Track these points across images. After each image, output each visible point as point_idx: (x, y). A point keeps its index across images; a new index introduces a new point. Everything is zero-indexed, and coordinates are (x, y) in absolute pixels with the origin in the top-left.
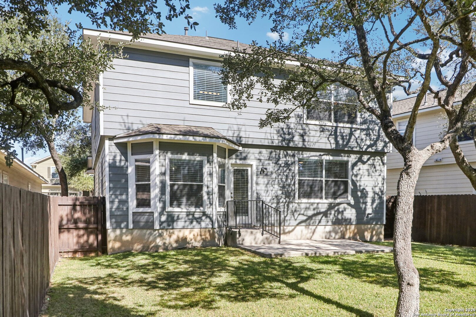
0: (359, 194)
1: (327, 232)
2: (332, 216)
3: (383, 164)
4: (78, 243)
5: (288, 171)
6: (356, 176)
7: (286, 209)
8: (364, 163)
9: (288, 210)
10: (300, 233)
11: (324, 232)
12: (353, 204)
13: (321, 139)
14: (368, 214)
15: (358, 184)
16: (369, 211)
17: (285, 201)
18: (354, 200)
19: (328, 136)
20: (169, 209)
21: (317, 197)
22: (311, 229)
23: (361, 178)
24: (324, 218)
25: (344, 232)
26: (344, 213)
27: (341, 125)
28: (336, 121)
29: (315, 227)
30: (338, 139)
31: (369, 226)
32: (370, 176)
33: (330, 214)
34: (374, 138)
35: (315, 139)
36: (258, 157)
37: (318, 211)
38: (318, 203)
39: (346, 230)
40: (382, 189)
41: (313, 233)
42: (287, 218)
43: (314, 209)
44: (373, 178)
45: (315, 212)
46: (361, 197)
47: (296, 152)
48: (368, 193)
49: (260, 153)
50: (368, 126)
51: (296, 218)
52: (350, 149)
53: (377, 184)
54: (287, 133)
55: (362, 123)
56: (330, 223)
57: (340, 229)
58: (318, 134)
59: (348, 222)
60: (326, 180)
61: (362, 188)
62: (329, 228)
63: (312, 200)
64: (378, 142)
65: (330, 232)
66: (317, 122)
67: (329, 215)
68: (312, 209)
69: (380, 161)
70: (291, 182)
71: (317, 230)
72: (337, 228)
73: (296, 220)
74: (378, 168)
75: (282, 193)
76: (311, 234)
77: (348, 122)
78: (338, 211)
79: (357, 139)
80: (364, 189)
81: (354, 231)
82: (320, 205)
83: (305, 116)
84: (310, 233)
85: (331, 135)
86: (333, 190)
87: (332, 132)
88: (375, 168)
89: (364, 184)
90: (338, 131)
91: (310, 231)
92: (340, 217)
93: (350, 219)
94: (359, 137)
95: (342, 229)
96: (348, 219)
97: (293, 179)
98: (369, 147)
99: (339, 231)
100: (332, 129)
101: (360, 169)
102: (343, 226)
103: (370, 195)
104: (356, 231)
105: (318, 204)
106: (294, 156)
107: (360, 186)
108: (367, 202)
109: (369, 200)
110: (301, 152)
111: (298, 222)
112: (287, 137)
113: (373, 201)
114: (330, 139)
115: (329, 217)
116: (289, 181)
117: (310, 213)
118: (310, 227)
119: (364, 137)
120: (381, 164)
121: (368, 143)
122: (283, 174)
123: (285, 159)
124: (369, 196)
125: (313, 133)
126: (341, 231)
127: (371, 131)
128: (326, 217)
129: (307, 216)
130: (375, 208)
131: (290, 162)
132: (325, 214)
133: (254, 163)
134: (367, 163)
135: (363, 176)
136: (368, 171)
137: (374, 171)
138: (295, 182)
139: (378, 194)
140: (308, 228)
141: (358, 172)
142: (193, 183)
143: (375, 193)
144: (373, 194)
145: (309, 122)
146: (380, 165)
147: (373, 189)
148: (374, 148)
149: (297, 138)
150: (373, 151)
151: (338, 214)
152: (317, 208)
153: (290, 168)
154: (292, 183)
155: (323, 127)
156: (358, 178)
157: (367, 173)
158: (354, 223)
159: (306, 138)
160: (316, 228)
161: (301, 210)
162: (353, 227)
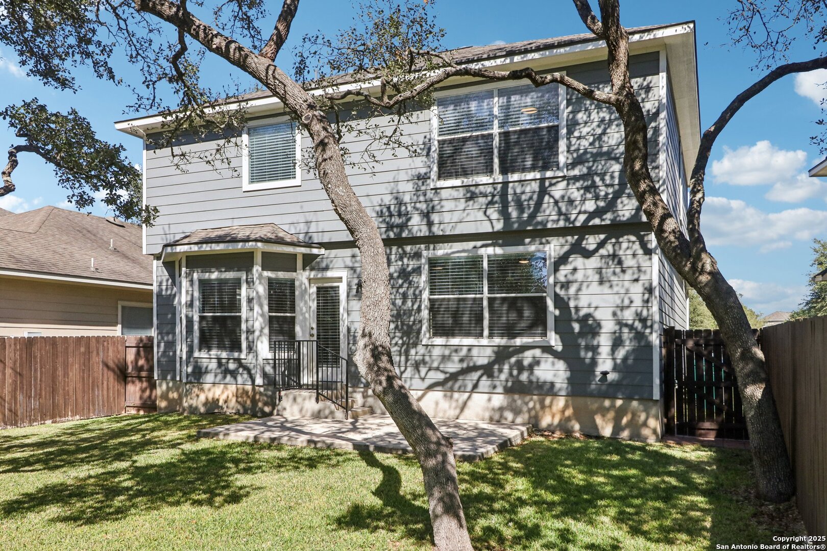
0: (576, 327)
1: (493, 409)
2: (503, 377)
3: (648, 252)
4: (141, 398)
5: (406, 285)
6: (566, 285)
7: (403, 358)
8: (587, 254)
9: (407, 360)
10: (433, 406)
11: (487, 408)
12: (559, 348)
13: (468, 214)
14: (605, 374)
15: (572, 304)
16: (605, 364)
17: (400, 342)
18: (562, 341)
19: (484, 207)
20: (196, 354)
21: (468, 334)
22: (457, 401)
23: (579, 289)
24: (484, 378)
25: (537, 413)
26: (536, 368)
27: (515, 177)
28: (504, 171)
29: (467, 395)
30: (510, 209)
31: (607, 403)
32: (607, 284)
33: (501, 371)
34: (607, 194)
35: (456, 217)
36: (350, 265)
37: (471, 364)
38: (470, 348)
39: (543, 407)
40: (645, 313)
41: (462, 409)
42: (404, 376)
43: (461, 361)
44: (616, 289)
45: (465, 365)
46: (581, 334)
47: (423, 246)
48: (603, 323)
49: (353, 256)
50: (589, 168)
51: (423, 374)
52: (539, 227)
53: (626, 302)
54: (396, 214)
55: (573, 165)
56: (500, 389)
57: (527, 404)
58: (462, 204)
59: (547, 389)
60: (489, 298)
61: (582, 313)
62: (499, 400)
63: (455, 341)
64: (619, 201)
65: (501, 409)
66: (457, 182)
67: (496, 374)
68: (456, 359)
69: (637, 246)
70: (413, 305)
71: (470, 403)
72: (519, 402)
73: (423, 379)
74: (629, 262)
75: (396, 327)
76: (458, 411)
77: (533, 168)
78: (520, 366)
79: (556, 202)
80: (588, 316)
81: (563, 412)
82: (475, 352)
83: (434, 175)
84: (455, 408)
85: (491, 203)
86: (504, 319)
87: (493, 196)
88: (620, 262)
89: (589, 305)
90: (510, 191)
91: (454, 404)
92: (524, 377)
93: (552, 384)
94: (563, 197)
95: (531, 405)
96: (545, 382)
97: (416, 298)
98: (592, 215)
99: (525, 409)
100: (495, 189)
101: (575, 270)
102: (535, 397)
103: (608, 326)
104: (569, 412)
105: (469, 350)
106: (418, 255)
107: (577, 309)
108: (598, 346)
109: (604, 342)
110: (432, 246)
111: (428, 382)
112: (396, 220)
113: (617, 343)
114: (489, 212)
115: (498, 377)
116: (409, 303)
117: (453, 367)
118: (456, 395)
119: (576, 195)
120: (640, 252)
121: (590, 206)
122: (397, 292)
123: (400, 263)
124: (603, 330)
125: (448, 205)
126: (529, 410)
127: (597, 179)
128: (490, 375)
129: (446, 373)
130: (625, 359)
131: (410, 268)
132: (488, 370)
133: (344, 274)
134: (597, 254)
135: (585, 284)
136: (600, 273)
137: (618, 270)
138: (420, 307)
139: (631, 327)
140: (451, 397)
141: (570, 278)
142: (226, 314)
143: (621, 324)
144: (617, 328)
145: (442, 183)
146: (634, 255)
147: (614, 314)
148: (609, 216)
149: (416, 220)
150: (608, 222)
151: (520, 372)
152: (468, 356)
153: (411, 278)
154: (415, 307)
155: (473, 189)
156: (572, 290)
157: (597, 277)
158: (563, 393)
159: (435, 218)
160: (469, 397)
161: (433, 361)
162: (561, 402)
